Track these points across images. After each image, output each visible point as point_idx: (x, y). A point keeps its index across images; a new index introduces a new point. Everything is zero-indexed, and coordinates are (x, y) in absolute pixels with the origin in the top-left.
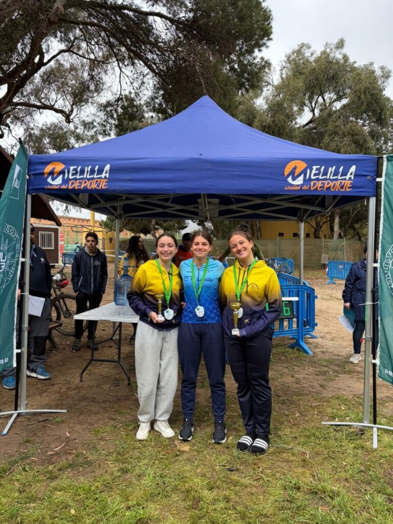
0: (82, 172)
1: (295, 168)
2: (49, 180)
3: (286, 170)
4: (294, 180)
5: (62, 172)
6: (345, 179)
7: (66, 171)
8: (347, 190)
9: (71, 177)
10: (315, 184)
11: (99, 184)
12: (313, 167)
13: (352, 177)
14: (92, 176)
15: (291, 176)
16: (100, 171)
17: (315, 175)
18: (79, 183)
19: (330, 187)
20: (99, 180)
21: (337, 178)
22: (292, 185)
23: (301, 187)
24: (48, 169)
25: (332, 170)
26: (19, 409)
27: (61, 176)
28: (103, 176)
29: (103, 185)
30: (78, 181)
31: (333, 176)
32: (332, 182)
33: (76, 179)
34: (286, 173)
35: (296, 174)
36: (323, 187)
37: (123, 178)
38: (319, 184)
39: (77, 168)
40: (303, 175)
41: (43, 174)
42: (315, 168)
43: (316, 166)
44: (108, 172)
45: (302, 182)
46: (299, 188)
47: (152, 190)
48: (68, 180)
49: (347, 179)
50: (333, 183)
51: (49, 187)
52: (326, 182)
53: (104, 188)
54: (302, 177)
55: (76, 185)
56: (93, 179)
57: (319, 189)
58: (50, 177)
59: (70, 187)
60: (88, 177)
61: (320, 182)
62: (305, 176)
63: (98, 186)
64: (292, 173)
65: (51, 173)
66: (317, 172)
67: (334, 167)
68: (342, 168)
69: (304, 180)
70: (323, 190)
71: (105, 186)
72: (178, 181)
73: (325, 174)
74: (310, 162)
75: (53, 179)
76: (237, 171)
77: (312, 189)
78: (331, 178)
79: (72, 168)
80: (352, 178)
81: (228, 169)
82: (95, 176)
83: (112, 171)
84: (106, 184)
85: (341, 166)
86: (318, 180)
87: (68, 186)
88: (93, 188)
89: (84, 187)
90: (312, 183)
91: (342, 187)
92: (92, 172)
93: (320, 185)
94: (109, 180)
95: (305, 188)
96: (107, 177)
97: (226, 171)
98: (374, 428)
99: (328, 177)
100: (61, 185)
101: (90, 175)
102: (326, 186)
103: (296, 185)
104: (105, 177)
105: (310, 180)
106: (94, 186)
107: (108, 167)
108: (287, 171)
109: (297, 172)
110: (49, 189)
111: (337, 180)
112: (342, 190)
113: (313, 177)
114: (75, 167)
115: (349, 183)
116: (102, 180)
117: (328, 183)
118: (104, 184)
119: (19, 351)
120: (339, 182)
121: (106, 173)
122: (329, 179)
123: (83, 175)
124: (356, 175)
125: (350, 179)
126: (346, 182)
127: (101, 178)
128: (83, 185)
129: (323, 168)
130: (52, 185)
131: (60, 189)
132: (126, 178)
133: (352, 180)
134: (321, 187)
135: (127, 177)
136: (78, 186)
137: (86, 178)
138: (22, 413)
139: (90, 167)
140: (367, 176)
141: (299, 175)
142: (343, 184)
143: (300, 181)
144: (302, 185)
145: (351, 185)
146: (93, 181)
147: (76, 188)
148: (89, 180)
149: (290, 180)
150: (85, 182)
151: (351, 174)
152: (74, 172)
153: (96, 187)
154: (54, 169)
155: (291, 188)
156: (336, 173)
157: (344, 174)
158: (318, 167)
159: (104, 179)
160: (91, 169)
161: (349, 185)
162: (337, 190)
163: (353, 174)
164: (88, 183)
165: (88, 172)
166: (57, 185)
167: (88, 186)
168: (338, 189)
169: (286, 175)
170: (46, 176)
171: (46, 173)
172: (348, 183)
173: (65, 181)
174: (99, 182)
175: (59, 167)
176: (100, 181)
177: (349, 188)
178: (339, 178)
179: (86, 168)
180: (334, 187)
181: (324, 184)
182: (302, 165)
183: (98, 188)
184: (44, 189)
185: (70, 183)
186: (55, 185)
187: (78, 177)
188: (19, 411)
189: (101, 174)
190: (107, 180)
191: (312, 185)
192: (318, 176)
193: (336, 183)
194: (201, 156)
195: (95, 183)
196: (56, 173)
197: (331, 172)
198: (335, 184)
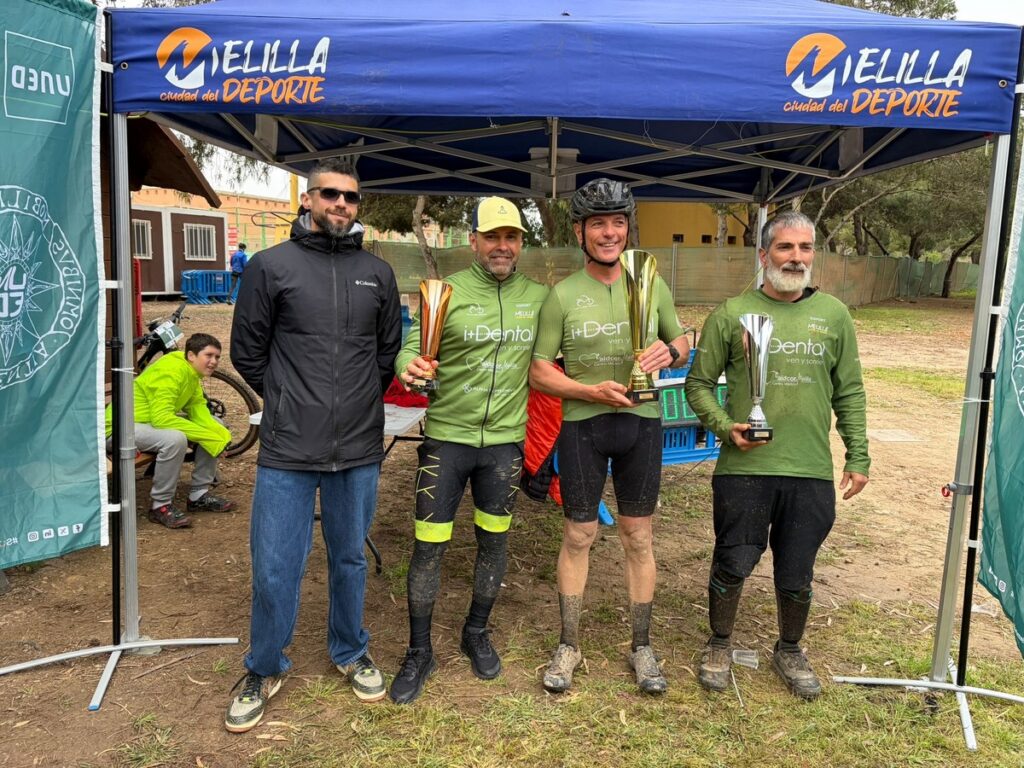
0: (257, 56)
1: (814, 53)
2: (171, 76)
3: (789, 58)
4: (808, 86)
5: (204, 56)
6: (942, 86)
7: (214, 51)
8: (946, 114)
9: (227, 70)
10: (863, 98)
11: (302, 90)
12: (861, 52)
13: (961, 80)
14: (283, 68)
15: (802, 76)
16: (305, 55)
17: (865, 72)
18: (251, 85)
19: (903, 104)
20: (301, 79)
21: (922, 83)
22: (804, 100)
23: (827, 106)
24: (167, 46)
25: (909, 59)
26: (122, 639)
27: (201, 67)
28: (311, 67)
29: (312, 94)
30: (246, 81)
31: (911, 78)
32: (908, 94)
33: (239, 75)
34: (790, 67)
35: (815, 72)
36: (884, 104)
37: (364, 74)
38: (875, 97)
39: (244, 46)
40: (833, 73)
41: (154, 59)
42: (865, 53)
43: (870, 48)
44: (325, 59)
45: (829, 92)
46: (821, 107)
47: (440, 106)
48: (221, 77)
49: (948, 85)
50: (912, 94)
51: (170, 95)
52: (893, 93)
53: (314, 100)
54: (829, 79)
55: (242, 93)
56: (285, 75)
57: (872, 111)
58: (173, 70)
59: (227, 98)
60: (273, 70)
61: (877, 92)
62: (839, 75)
63: (299, 94)
64: (806, 67)
65: (176, 58)
66: (871, 64)
67: (916, 53)
68: (936, 54)
69: (837, 86)
70: (883, 112)
71: (317, 94)
72: (507, 82)
73: (892, 70)
74: (855, 38)
75: (181, 75)
76: (660, 59)
77: (855, 110)
78: (907, 81)
79: (229, 45)
80: (961, 84)
81: (636, 54)
82: (291, 70)
83: (334, 54)
84: (320, 89)
85: (934, 51)
86: (871, 85)
87: (221, 94)
88: (287, 102)
89: (262, 97)
90: (856, 94)
91: (932, 108)
92: (283, 56)
93: (877, 100)
94: (329, 80)
95: (836, 107)
96: (323, 71)
97: (634, 58)
98: (958, 694)
99: (898, 81)
100: (202, 90)
101: (276, 67)
102: (892, 103)
103: (815, 100)
104: (317, 72)
105: (852, 85)
106: (288, 95)
107: (323, 46)
108: (793, 60)
109: (819, 63)
110: (172, 102)
111: (920, 86)
112: (932, 115)
113: (859, 79)
114: (239, 42)
115: (951, 98)
116: (309, 79)
117: (899, 96)
118: (315, 89)
119: (116, 508)
120: (926, 92)
121: (319, 60)
122: (902, 85)
123: (261, 64)
124: (970, 77)
125: (955, 84)
126: (945, 93)
127: (305, 73)
128: (260, 93)
129: (888, 53)
130: (180, 90)
131: (199, 103)
132: (372, 73)
133: (959, 89)
134: (878, 106)
135: (373, 70)
136: (247, 95)
137: (268, 73)
138: (131, 649)
139: (277, 43)
140: (1000, 78)
141: (823, 73)
142: (936, 98)
143: (824, 88)
144: (830, 100)
145: (956, 103)
146: (284, 82)
147: (243, 100)
148: (275, 77)
149: (798, 85)
150: (266, 84)
151: (958, 73)
152: (236, 56)
153: (293, 98)
154: (182, 46)
155: (802, 108)
156: (920, 70)
157: (941, 72)
158: (876, 51)
159: (315, 75)
160: (279, 47)
161: (950, 103)
162: (918, 114)
163: (964, 72)
164: (273, 87)
165: (271, 56)
166: (193, 91)
167: (274, 95)
168: (923, 112)
169: (788, 73)
170: (161, 65)
171: (162, 58)
172: (949, 97)
173: (213, 80)
174: (301, 85)
175: (197, 41)
176: (305, 83)
177: (951, 108)
178: (927, 82)
179: (268, 46)
180: (911, 106)
181: (887, 97)
182: (831, 47)
183: (300, 102)
184: (157, 100)
185: (226, 84)
186: (187, 91)
187: (246, 70)
188: (123, 646)
189: (308, 63)
190: (323, 79)
191: (856, 100)
192: (872, 77)
193: (919, 94)
194: (566, 18)
195: (290, 87)
196: (189, 56)
197: (908, 67)
198: (915, 97)
